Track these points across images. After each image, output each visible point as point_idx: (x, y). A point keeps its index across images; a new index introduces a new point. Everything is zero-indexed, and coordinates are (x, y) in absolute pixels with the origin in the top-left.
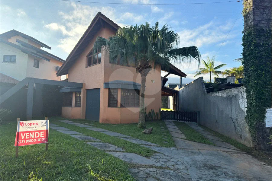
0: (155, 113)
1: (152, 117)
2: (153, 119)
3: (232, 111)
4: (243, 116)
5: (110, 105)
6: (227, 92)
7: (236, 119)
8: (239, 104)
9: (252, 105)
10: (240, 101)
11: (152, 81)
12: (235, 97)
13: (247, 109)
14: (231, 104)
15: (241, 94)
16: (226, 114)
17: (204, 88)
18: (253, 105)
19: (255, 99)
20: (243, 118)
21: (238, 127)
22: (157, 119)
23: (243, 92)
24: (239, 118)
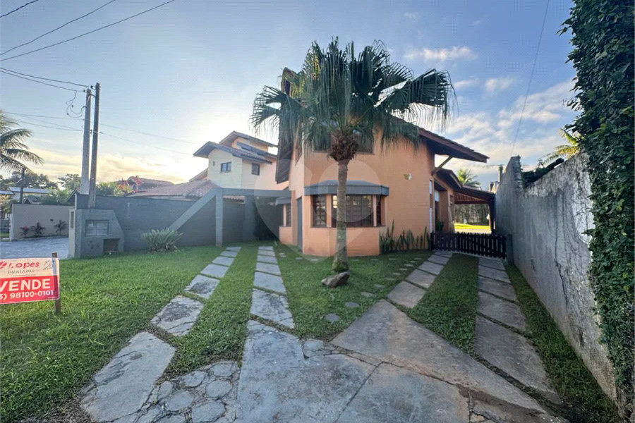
0: (415, 238)
1: (408, 245)
2: (411, 248)
3: (557, 238)
4: (584, 266)
5: (314, 225)
6: (547, 181)
7: (567, 270)
8: (573, 218)
9: (612, 222)
10: (576, 207)
11: (406, 177)
12: (563, 194)
13: (591, 237)
14: (556, 216)
15: (577, 183)
16: (547, 248)
17: (518, 179)
18: (617, 225)
19: (621, 197)
20: (584, 272)
21: (572, 300)
22: (419, 247)
23: (581, 173)
24: (574, 268)
